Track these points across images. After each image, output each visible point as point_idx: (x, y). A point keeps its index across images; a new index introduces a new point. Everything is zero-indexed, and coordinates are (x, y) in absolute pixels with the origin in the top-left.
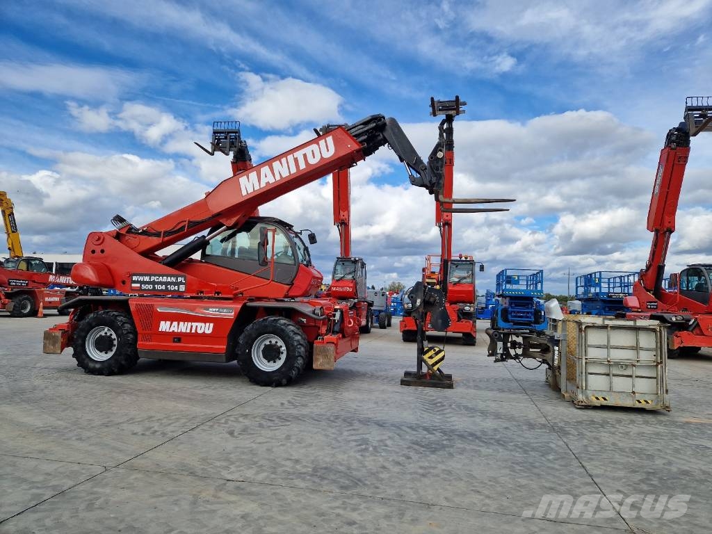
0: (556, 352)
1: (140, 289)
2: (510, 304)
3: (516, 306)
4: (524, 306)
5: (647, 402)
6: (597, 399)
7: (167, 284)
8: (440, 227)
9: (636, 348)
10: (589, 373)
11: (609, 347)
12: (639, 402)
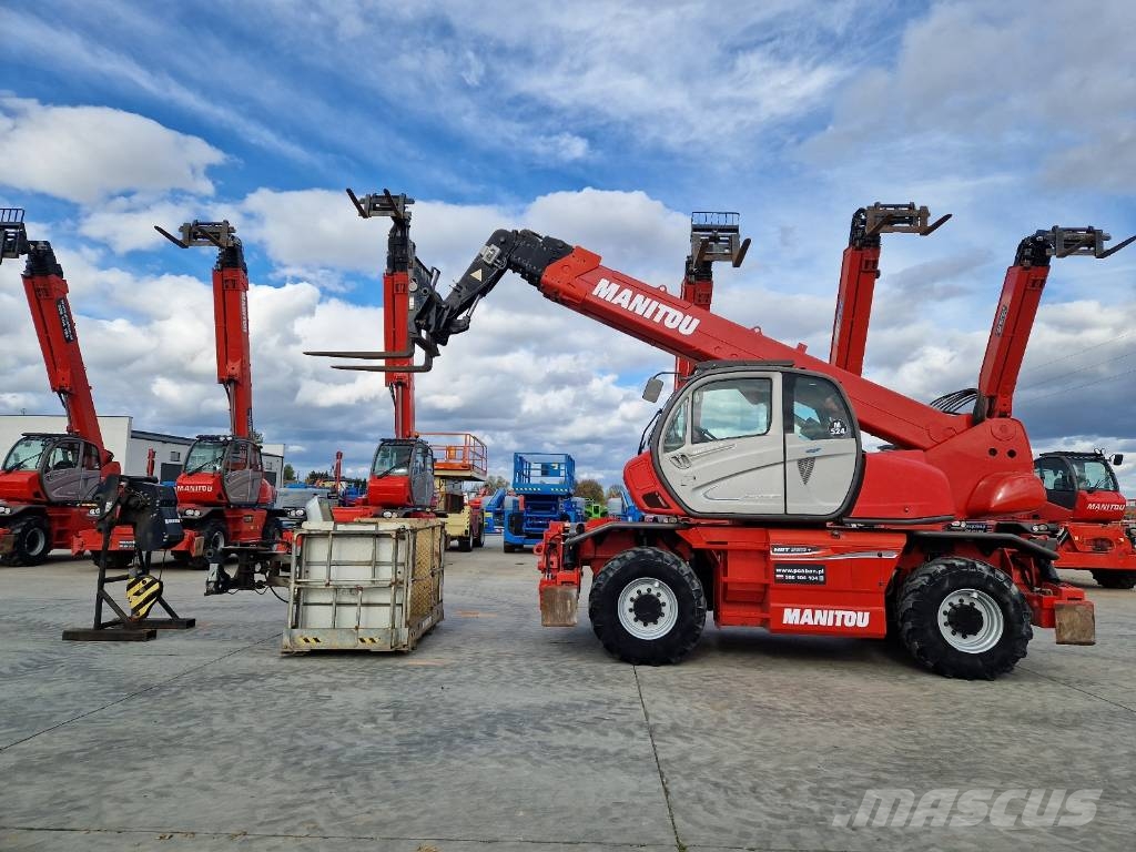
5: (373, 642)
6: (307, 641)
8: (391, 387)
9: (375, 564)
10: (306, 604)
11: (330, 564)
12: (362, 641)
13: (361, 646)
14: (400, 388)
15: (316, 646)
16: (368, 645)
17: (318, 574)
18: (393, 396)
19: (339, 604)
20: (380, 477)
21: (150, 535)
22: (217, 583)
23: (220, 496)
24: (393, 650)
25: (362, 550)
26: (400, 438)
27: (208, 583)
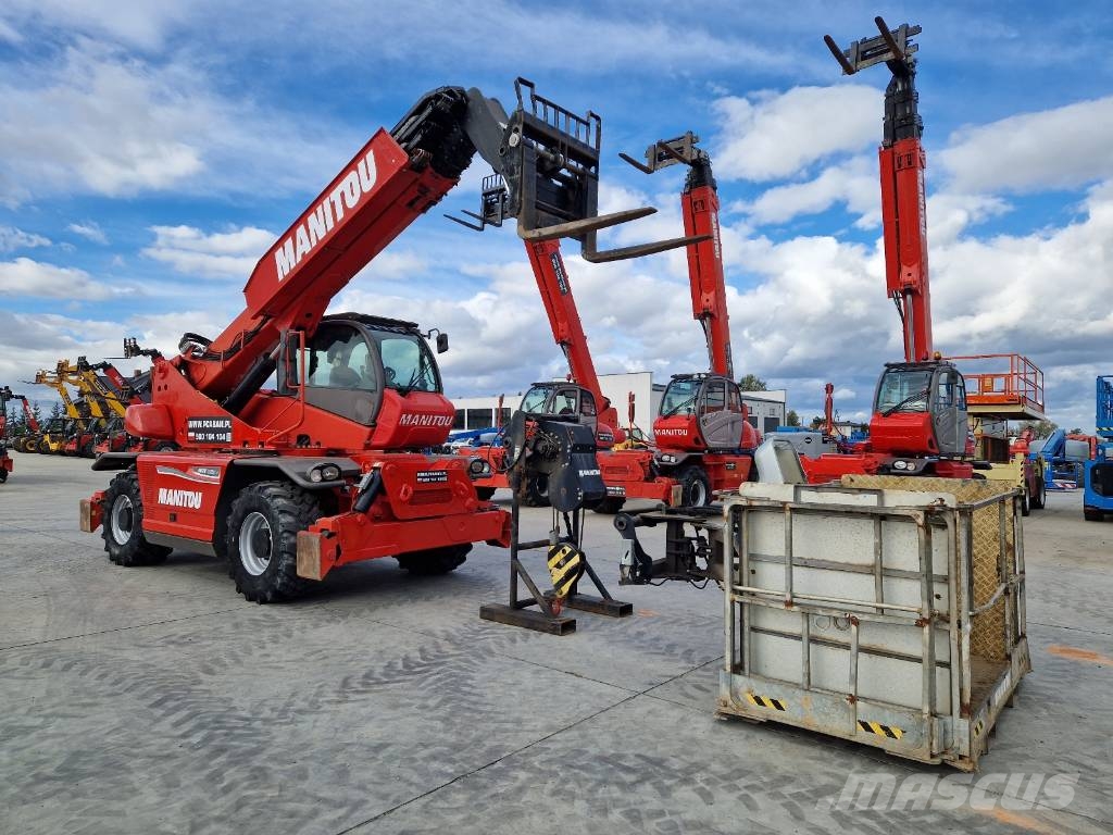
1: (194, 441)
5: (891, 734)
7: (215, 431)
8: (896, 298)
10: (754, 629)
11: (792, 562)
12: (867, 726)
13: (862, 737)
14: (909, 297)
15: (777, 716)
16: (877, 739)
17: (772, 579)
18: (900, 310)
19: (814, 640)
20: (887, 415)
21: (563, 491)
22: (633, 568)
23: (696, 440)
24: (937, 761)
26: (912, 360)
27: (622, 567)
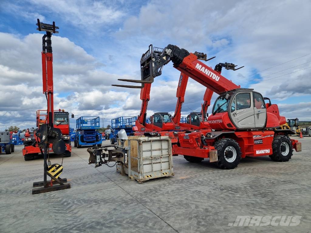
0: (126, 156)
2: (85, 133)
3: (87, 134)
4: (91, 134)
5: (166, 174)
6: (148, 177)
8: (46, 94)
9: (161, 150)
10: (143, 165)
11: (152, 150)
12: (163, 174)
14: (50, 94)
18: (47, 98)
19: (153, 164)
21: (59, 148)
25: (156, 146)
